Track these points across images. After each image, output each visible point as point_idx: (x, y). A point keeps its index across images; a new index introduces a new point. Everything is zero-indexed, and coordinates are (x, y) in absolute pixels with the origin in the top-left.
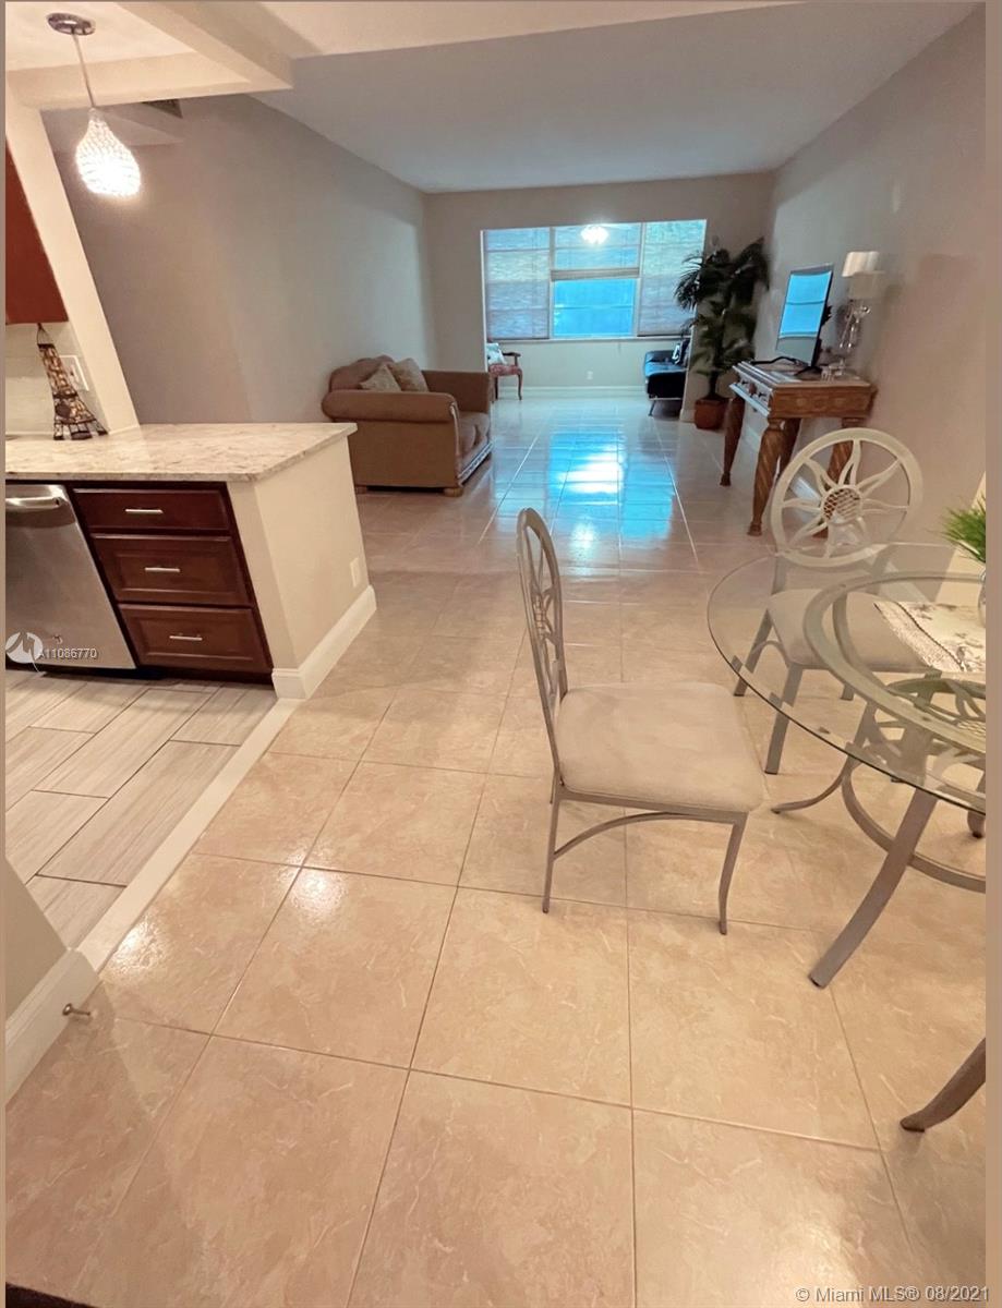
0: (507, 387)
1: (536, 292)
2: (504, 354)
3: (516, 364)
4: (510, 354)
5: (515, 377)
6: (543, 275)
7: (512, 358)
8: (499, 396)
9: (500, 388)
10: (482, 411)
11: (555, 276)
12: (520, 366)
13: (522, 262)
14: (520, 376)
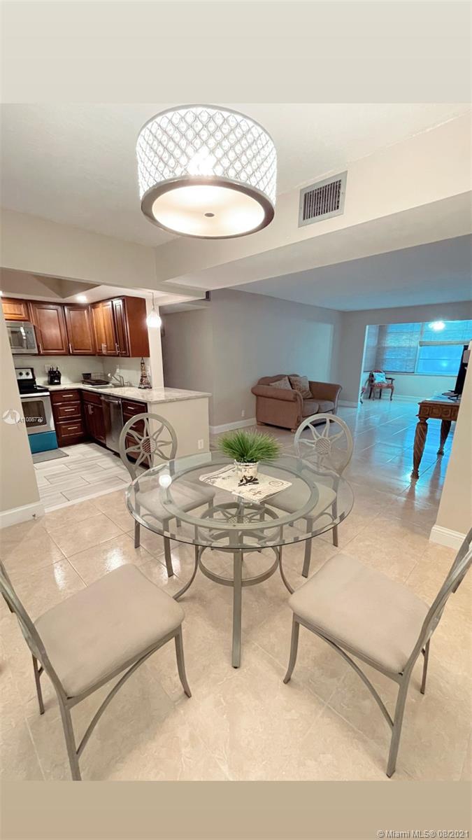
0: (386, 394)
1: (410, 351)
2: (386, 378)
3: (392, 383)
4: (390, 379)
5: (390, 390)
6: (415, 343)
7: (390, 381)
8: (382, 397)
9: (382, 394)
10: (331, 401)
11: (421, 344)
12: (394, 385)
13: (404, 337)
14: (392, 390)
